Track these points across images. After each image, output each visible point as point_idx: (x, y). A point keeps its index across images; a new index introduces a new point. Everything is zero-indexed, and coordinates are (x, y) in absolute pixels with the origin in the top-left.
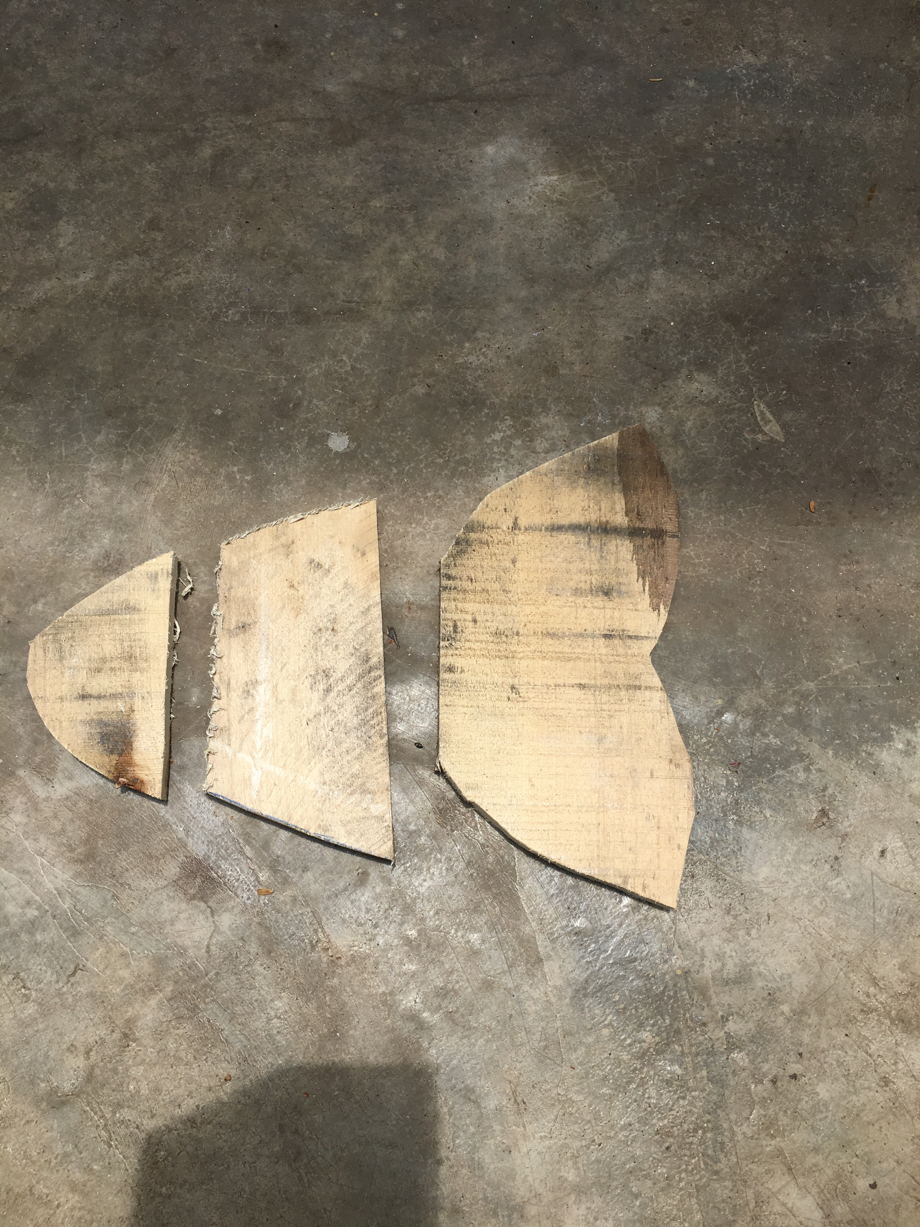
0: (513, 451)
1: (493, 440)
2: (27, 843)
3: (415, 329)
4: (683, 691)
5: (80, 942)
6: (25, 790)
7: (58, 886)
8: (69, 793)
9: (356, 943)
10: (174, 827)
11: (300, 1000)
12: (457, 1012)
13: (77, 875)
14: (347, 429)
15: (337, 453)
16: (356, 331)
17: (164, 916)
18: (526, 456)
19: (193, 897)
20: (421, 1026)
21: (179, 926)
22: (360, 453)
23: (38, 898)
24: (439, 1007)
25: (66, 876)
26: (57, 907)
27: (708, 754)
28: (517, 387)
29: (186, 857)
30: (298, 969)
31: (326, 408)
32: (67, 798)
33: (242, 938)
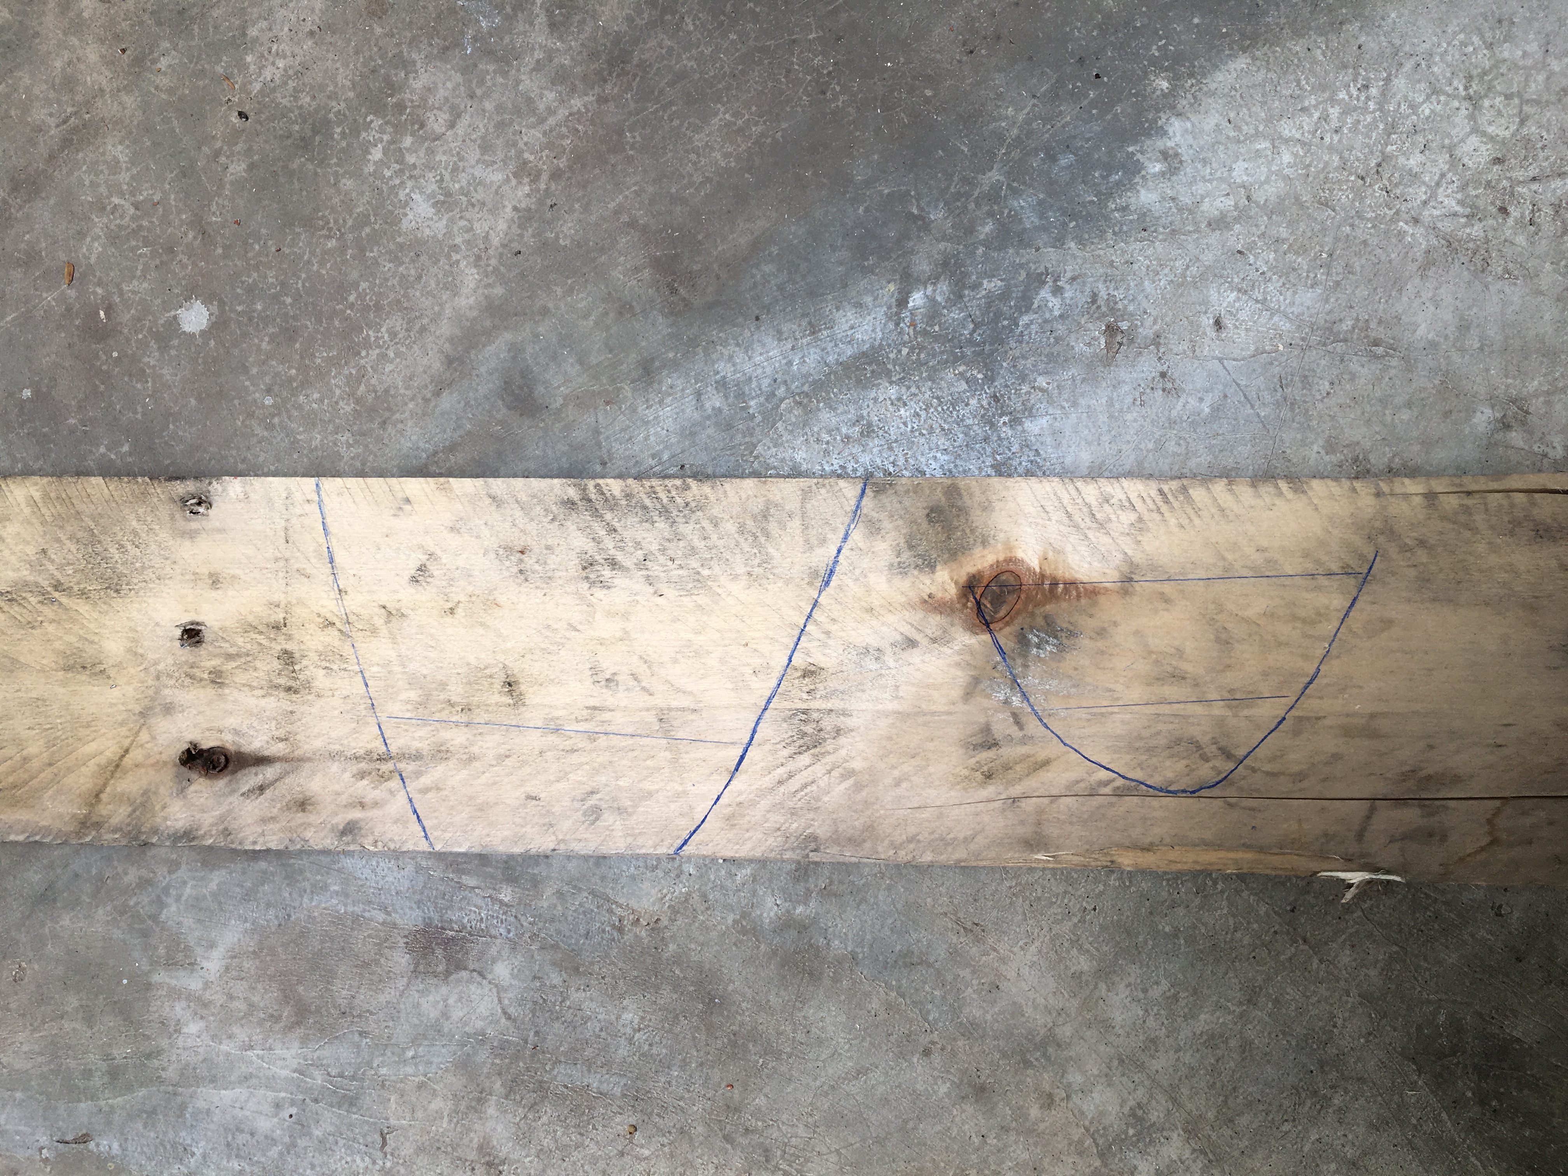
0: (411, 159)
1: (375, 163)
2: (224, 1047)
3: (171, 91)
4: (838, 309)
5: (365, 1106)
6: (175, 994)
7: (295, 1066)
8: (223, 963)
9: (665, 891)
10: (367, 914)
11: (648, 996)
12: (831, 883)
13: (304, 1041)
14: (191, 292)
15: (203, 333)
16: (103, 154)
17: (432, 1015)
18: (431, 152)
19: (448, 973)
20: (802, 927)
21: (457, 1014)
22: (231, 311)
23: (283, 1094)
24: (808, 893)
25: (293, 1052)
26: (311, 1088)
27: (922, 365)
28: (351, 66)
29: (406, 937)
30: (621, 965)
31: (145, 285)
32: (227, 969)
33: (535, 977)
